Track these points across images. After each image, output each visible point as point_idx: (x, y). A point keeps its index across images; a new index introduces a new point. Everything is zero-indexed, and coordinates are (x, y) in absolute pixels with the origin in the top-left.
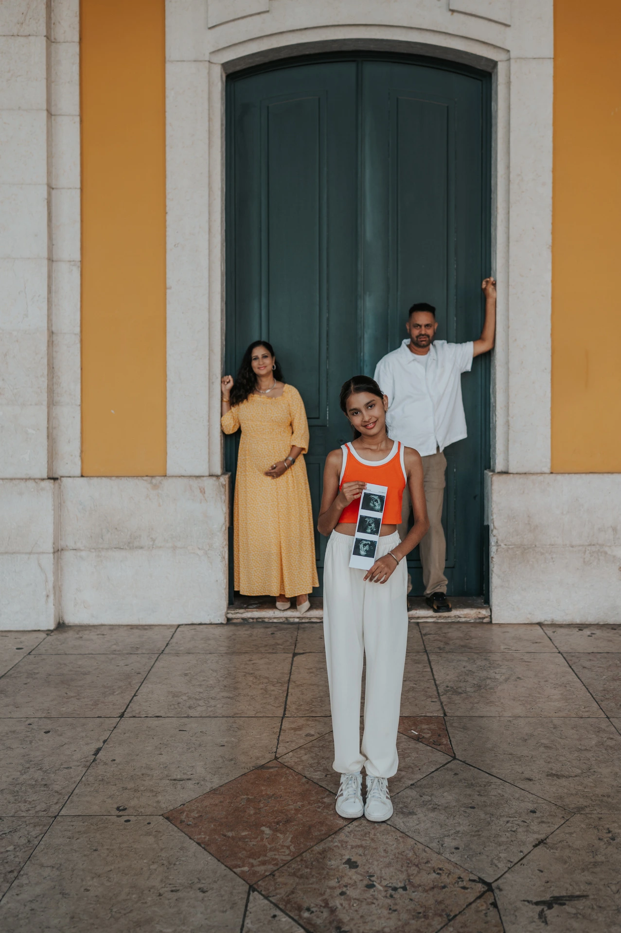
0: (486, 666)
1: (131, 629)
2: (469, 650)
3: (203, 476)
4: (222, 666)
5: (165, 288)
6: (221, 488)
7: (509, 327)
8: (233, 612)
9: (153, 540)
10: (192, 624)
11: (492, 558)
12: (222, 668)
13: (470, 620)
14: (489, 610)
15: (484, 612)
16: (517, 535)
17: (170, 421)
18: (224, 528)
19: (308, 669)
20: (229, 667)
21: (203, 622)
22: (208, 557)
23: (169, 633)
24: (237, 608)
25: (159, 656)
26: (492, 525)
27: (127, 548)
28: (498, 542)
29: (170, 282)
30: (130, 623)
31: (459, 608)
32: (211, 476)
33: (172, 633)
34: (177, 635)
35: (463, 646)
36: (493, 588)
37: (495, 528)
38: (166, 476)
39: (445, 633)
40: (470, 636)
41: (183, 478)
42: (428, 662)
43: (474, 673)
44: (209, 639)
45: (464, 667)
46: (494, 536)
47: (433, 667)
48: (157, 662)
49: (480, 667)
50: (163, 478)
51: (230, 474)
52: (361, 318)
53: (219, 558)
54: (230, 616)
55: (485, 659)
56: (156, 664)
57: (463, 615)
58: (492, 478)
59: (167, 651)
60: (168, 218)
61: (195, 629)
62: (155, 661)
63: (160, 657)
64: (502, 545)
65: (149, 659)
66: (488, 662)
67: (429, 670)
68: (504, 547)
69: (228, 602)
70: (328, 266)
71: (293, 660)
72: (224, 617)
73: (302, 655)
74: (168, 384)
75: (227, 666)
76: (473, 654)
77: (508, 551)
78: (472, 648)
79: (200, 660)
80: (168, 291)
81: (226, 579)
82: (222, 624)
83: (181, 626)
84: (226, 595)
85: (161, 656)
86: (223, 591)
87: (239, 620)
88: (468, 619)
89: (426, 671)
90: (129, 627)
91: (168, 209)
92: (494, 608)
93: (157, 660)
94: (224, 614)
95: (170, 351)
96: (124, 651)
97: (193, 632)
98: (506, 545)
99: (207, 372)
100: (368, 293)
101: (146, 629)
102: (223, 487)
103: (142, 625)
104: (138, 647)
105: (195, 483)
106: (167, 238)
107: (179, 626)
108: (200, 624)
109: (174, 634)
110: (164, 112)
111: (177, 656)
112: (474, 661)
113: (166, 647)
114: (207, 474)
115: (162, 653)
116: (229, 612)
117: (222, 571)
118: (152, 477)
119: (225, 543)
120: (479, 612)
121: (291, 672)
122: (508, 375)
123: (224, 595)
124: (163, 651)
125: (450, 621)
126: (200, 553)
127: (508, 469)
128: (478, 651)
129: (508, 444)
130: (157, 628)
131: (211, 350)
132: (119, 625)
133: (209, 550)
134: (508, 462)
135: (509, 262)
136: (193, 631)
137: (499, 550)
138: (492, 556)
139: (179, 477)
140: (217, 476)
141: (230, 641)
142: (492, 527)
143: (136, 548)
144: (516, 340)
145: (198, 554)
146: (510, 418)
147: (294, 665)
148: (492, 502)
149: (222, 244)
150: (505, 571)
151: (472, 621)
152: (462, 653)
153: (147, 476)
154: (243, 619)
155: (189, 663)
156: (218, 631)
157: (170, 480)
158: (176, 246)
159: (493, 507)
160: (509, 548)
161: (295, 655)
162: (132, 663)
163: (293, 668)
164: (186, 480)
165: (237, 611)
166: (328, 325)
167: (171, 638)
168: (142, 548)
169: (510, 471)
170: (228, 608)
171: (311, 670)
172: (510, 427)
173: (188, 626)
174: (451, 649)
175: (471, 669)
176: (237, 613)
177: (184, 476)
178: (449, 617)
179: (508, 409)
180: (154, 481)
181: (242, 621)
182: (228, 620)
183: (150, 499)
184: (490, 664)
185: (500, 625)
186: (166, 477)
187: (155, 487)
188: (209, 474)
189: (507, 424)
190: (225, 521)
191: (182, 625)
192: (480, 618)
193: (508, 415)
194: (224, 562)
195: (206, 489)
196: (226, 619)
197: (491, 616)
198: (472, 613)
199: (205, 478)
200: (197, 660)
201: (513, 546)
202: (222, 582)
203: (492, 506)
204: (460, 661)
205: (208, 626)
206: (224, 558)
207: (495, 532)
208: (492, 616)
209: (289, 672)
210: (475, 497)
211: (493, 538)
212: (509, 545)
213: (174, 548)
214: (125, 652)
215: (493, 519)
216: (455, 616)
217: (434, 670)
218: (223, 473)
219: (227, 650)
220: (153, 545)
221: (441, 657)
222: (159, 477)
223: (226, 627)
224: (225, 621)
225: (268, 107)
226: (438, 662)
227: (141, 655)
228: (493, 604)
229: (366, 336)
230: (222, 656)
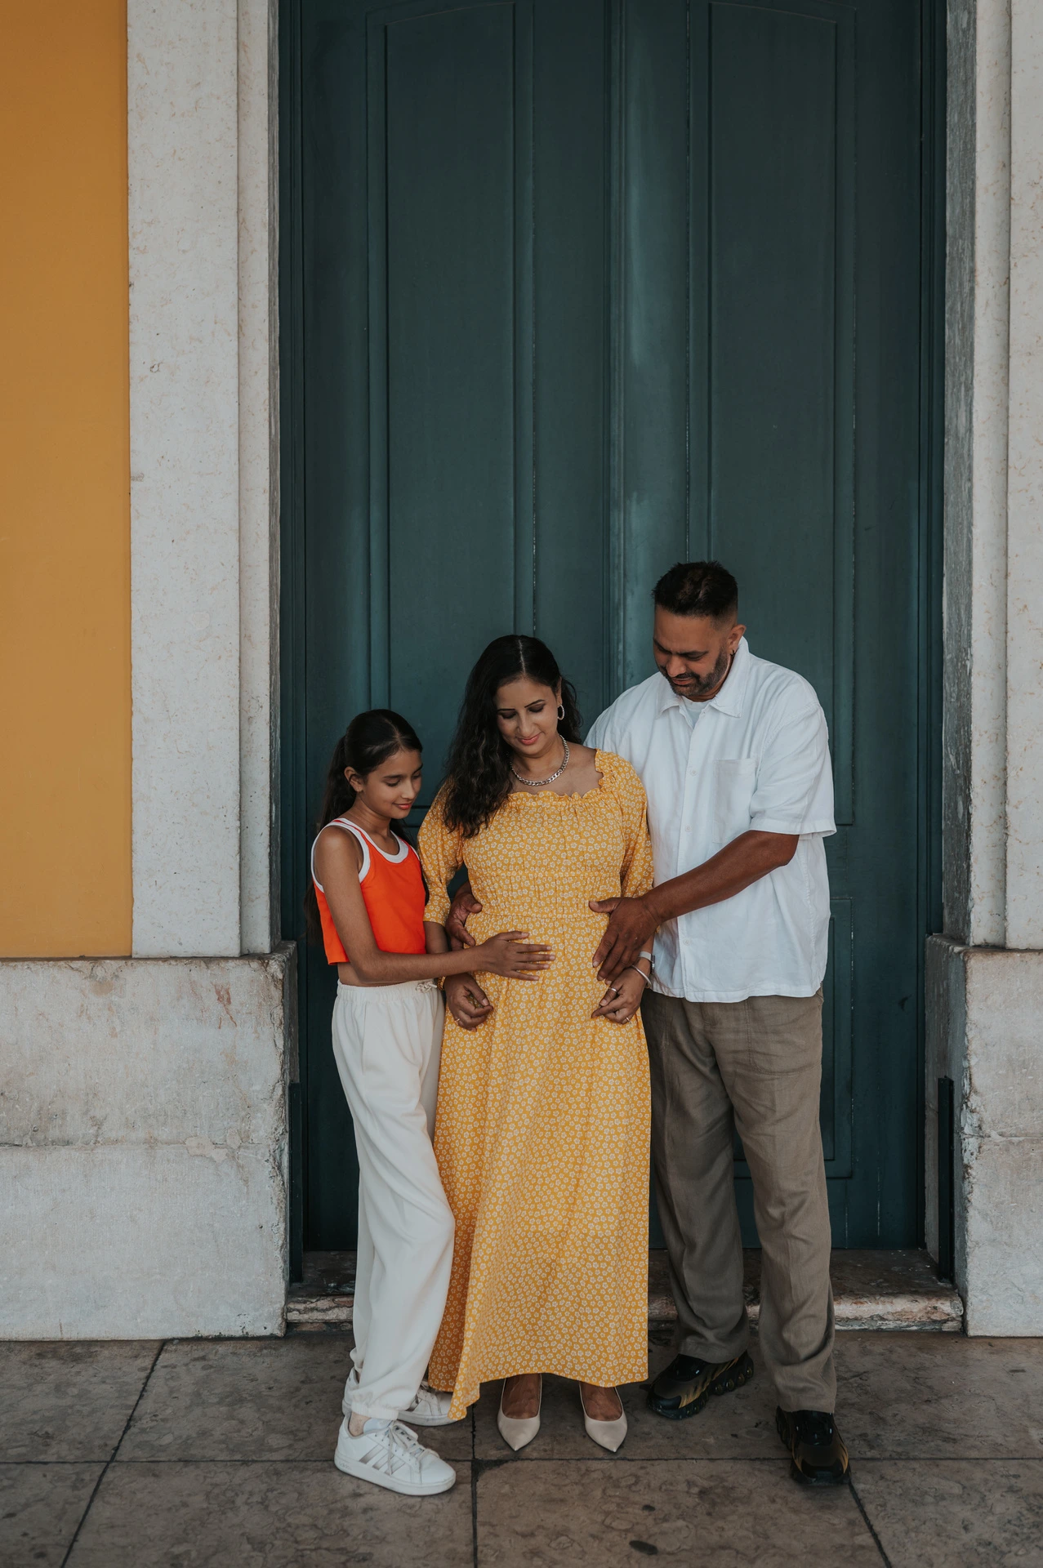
0: (1025, 1522)
1: (40, 1356)
2: (949, 1447)
3: (226, 958)
4: (278, 1524)
5: (128, 477)
6: (272, 988)
7: (1006, 576)
8: (301, 1307)
9: (98, 1124)
10: (198, 1339)
11: (967, 1167)
12: (278, 1529)
13: (908, 1326)
14: (958, 1302)
15: (946, 1307)
16: (1033, 1110)
17: (141, 817)
18: (279, 1091)
19: (524, 1536)
20: (297, 1527)
21: (226, 1333)
22: (239, 1166)
23: (133, 1372)
24: (311, 1296)
25: (104, 1472)
26: (966, 1082)
27: (30, 1144)
28: (984, 1127)
29: (137, 464)
30: (37, 1336)
31: (882, 1295)
32: (246, 955)
33: (144, 1374)
34: (158, 1385)
35: (924, 1430)
36: (969, 1244)
37: (976, 1092)
38: (130, 957)
39: (858, 1375)
40: (930, 1387)
41: (173, 962)
42: (854, 1504)
43: (1003, 1554)
44: (241, 1401)
45: (966, 1528)
46: (972, 1112)
47: (877, 1528)
48: (97, 1503)
49: (1012, 1528)
50: (123, 963)
51: (292, 946)
52: (619, 556)
53: (268, 1168)
54: (293, 1316)
55: (1011, 1490)
56: (93, 1510)
57: (893, 1314)
58: (965, 963)
59: (123, 1455)
60: (134, 297)
61: (203, 1358)
62: (91, 1501)
63: (104, 1480)
64: (994, 1134)
65: (74, 1487)
66: (1024, 1505)
67: (865, 1539)
68: (999, 1139)
69: (288, 1278)
70: (535, 428)
71: (474, 1494)
72: (280, 1319)
73: (496, 1471)
74: (136, 721)
75: (290, 1520)
76: (964, 1464)
77: (1007, 1150)
78: (955, 1441)
79: (216, 1491)
80: (135, 485)
81: (285, 1221)
82: (272, 1337)
83: (169, 1347)
84: (285, 1262)
85: (110, 1475)
86: (278, 1254)
87: (315, 1325)
88: (905, 1324)
89: (862, 1547)
90: (34, 1350)
91: (132, 273)
92: (973, 1298)
93: (96, 1490)
94: (279, 1312)
95: (138, 639)
96: (10, 1451)
97: (198, 1370)
98: (1001, 1135)
99: (235, 693)
100: (635, 495)
101: (77, 1359)
102: (276, 986)
103: (68, 1343)
104: (50, 1430)
105: (203, 977)
106: (131, 348)
107: (164, 1343)
108: (219, 1339)
109: (148, 1378)
110: (125, 25)
111: (155, 1475)
112: (983, 1498)
113: (124, 1432)
114: (236, 952)
115: (114, 1456)
116: (292, 1306)
117: (275, 1201)
118: (96, 959)
119: (280, 1130)
120: (935, 1308)
121: (476, 1549)
122: (1006, 697)
123: (280, 1263)
124: (117, 1449)
125: (857, 1328)
126: (219, 1155)
127: (1005, 938)
128: (974, 1454)
129: (1005, 873)
130: (106, 1353)
131: (244, 636)
132: (10, 1341)
133: (239, 1147)
134: (1005, 919)
135: (1007, 409)
136: (199, 1364)
137: (984, 1147)
138: (966, 1161)
139: (165, 960)
140: (262, 958)
141: (296, 1406)
142: (967, 1088)
143: (53, 1142)
144: (1026, 606)
145: (211, 1159)
146: (1009, 809)
147: (479, 1519)
148: (965, 1025)
149: (271, 369)
150: (1002, 1203)
151: (915, 1328)
152: (934, 1461)
153: (82, 958)
154: (327, 1323)
155: (185, 1505)
156: (264, 1367)
157: (141, 969)
158: (154, 370)
159: (970, 1037)
160: (1011, 1143)
161: (478, 1468)
162: (27, 1505)
163: (481, 1531)
164: (180, 969)
165: (313, 1305)
166: (536, 574)
167: (141, 1396)
168: (68, 1143)
169: (1011, 944)
170: (290, 1294)
171: (533, 1542)
172: (1011, 832)
173: (186, 1348)
174: (899, 1444)
175: (986, 1537)
176: (312, 1310)
177: (175, 958)
178: (856, 1319)
179: (1005, 784)
180: (100, 971)
181: (325, 1327)
182: (289, 1325)
183: (89, 1018)
184: (1030, 1509)
185: (989, 1341)
186: (130, 962)
187: (103, 987)
188: (241, 952)
189: (1003, 820)
190: (283, 1074)
191: (172, 1340)
192: (935, 1322)
193: (1004, 799)
194: (279, 1178)
195: (232, 991)
196: (283, 1325)
197: (964, 1316)
198: (914, 1310)
199: (231, 964)
200: (208, 1495)
201: (1021, 1139)
202: (275, 1229)
203: (965, 1034)
204: (943, 1499)
205: (239, 1344)
206: (279, 1167)
207: (974, 1101)
208: (969, 1318)
209: (471, 1549)
210: (902, 1003)
211: (969, 1115)
212: (1011, 1136)
213: (151, 1143)
214: (13, 1452)
215: (969, 1067)
216: (872, 1317)
217: (884, 1543)
218: (275, 949)
219: (290, 1446)
220: (97, 1136)
221: (882, 1478)
222: (113, 962)
223: (283, 1350)
224: (280, 1330)
225: (386, 28)
226: (884, 1505)
227: (57, 1468)
228: (970, 1288)
229: (631, 602)
230: (277, 1473)
